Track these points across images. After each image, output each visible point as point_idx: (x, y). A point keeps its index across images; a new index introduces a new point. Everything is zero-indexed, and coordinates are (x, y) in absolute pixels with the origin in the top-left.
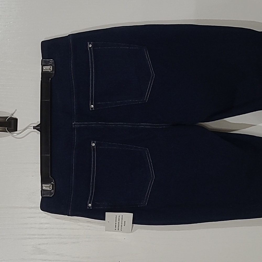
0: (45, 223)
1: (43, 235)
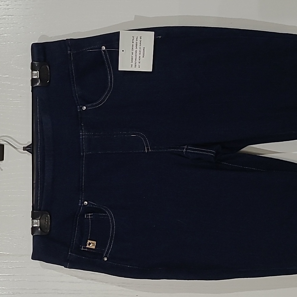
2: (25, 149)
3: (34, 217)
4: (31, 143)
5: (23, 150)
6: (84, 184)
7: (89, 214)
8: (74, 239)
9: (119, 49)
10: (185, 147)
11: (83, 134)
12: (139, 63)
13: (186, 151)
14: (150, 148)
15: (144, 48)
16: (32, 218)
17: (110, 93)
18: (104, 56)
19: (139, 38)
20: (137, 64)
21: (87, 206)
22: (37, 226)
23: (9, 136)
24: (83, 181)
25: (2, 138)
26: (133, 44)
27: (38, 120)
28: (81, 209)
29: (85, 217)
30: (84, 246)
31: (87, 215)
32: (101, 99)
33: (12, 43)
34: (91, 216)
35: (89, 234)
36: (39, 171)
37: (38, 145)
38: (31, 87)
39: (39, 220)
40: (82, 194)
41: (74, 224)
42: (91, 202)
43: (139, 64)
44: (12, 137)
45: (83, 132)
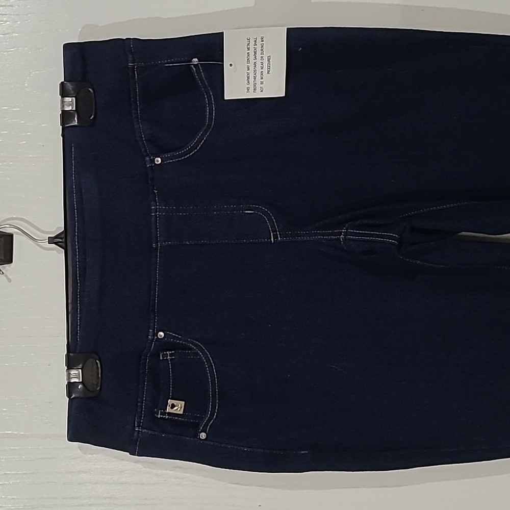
0: (79, 472)
1: (74, 498)
2: (51, 240)
3: (70, 365)
4: (63, 230)
5: (49, 243)
6: (157, 300)
7: (168, 352)
8: (143, 397)
9: (223, 62)
10: (343, 231)
11: (157, 209)
12: (262, 83)
13: (345, 239)
14: (280, 234)
15: (270, 56)
16: (68, 367)
17: (208, 134)
18: (196, 74)
19: (259, 40)
20: (258, 86)
21: (163, 340)
22: (77, 381)
23: (23, 217)
24: (156, 295)
25: (9, 222)
26: (249, 51)
27: (74, 187)
28: (152, 346)
29: (161, 358)
30: (161, 410)
31: (164, 354)
32: (190, 145)
33: (26, 49)
34: (171, 355)
35: (171, 389)
36: (78, 278)
37: (75, 232)
38: (61, 127)
39: (80, 370)
40: (155, 319)
41: (141, 372)
42: (171, 333)
43: (262, 86)
44: (27, 219)
45: (157, 206)
